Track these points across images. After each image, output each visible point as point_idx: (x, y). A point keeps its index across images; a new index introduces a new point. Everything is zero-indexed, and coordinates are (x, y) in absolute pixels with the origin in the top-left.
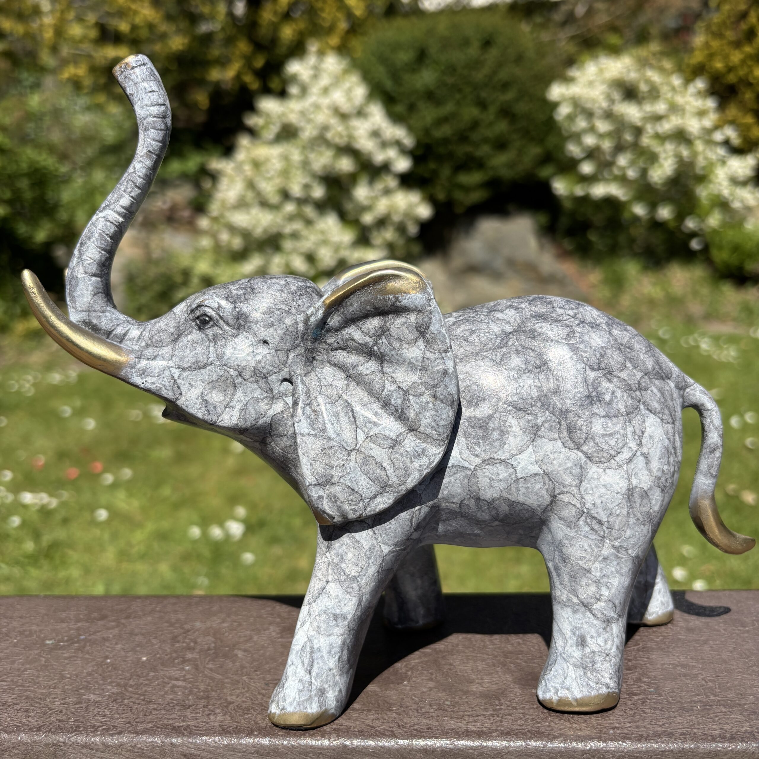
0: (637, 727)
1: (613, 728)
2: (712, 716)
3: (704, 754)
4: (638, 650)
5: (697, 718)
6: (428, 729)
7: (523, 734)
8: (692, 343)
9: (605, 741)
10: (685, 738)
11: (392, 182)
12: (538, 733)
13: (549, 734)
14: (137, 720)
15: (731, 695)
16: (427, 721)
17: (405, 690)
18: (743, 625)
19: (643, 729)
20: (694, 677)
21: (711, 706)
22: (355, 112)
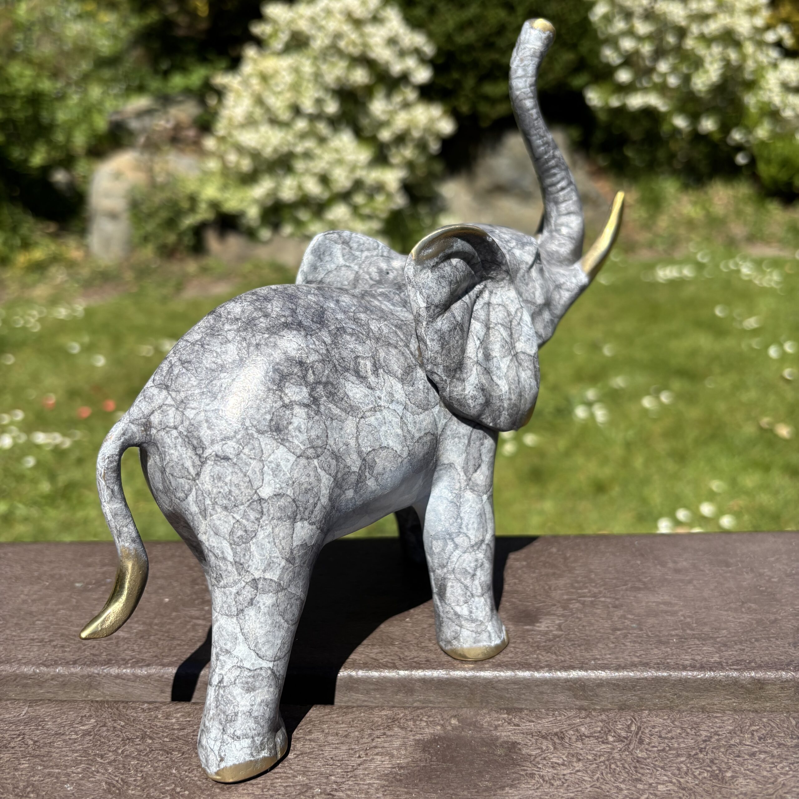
0: (617, 658)
1: (595, 659)
2: (685, 648)
3: (675, 681)
4: (627, 590)
5: (672, 650)
6: (427, 661)
7: (512, 665)
8: (732, 267)
9: (586, 670)
10: (658, 667)
11: (411, 95)
12: (526, 664)
13: (536, 665)
14: (164, 654)
15: (706, 629)
16: (426, 654)
17: (407, 626)
18: (728, 565)
19: (622, 660)
20: (673, 614)
21: (686, 639)
22: (370, 16)
